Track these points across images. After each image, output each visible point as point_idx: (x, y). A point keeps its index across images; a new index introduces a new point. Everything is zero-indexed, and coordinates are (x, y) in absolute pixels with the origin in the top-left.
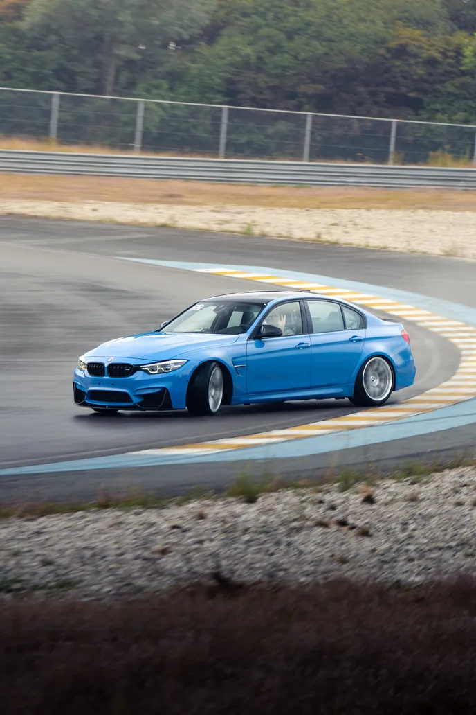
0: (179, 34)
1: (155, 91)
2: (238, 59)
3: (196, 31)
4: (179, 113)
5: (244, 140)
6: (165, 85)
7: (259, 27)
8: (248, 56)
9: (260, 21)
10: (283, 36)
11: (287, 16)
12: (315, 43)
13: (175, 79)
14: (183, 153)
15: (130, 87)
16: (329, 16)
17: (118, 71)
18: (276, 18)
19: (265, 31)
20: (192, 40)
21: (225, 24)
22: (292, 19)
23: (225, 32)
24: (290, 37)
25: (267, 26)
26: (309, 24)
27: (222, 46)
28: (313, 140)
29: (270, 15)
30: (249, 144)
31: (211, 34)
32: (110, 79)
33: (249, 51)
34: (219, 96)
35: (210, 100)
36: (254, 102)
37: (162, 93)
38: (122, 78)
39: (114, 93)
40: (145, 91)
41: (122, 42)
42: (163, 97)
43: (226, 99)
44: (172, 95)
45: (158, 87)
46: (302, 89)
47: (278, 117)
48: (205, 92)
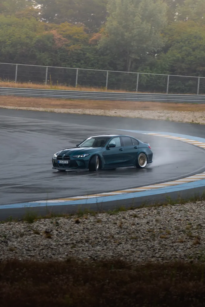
0: (153, 50)
1: (145, 70)
2: (175, 58)
3: (159, 48)
4: (154, 78)
5: (177, 87)
6: (148, 68)
7: (182, 47)
8: (179, 57)
9: (183, 44)
10: (191, 50)
11: (193, 43)
13: (152, 66)
15: (136, 69)
17: (132, 63)
18: (189, 43)
19: (185, 48)
21: (171, 46)
22: (194, 44)
23: (170, 49)
24: (194, 50)
25: (186, 46)
26: (200, 45)
27: (169, 54)
29: (187, 42)
30: (179, 89)
31: (165, 49)
32: (129, 66)
33: (179, 55)
34: (168, 72)
35: (165, 73)
36: (181, 74)
37: (148, 71)
38: (133, 65)
39: (130, 71)
40: (141, 70)
41: (133, 53)
42: (148, 72)
43: (170, 73)
44: (151, 71)
45: (146, 69)
46: (198, 69)
47: (190, 79)
48: (163, 70)
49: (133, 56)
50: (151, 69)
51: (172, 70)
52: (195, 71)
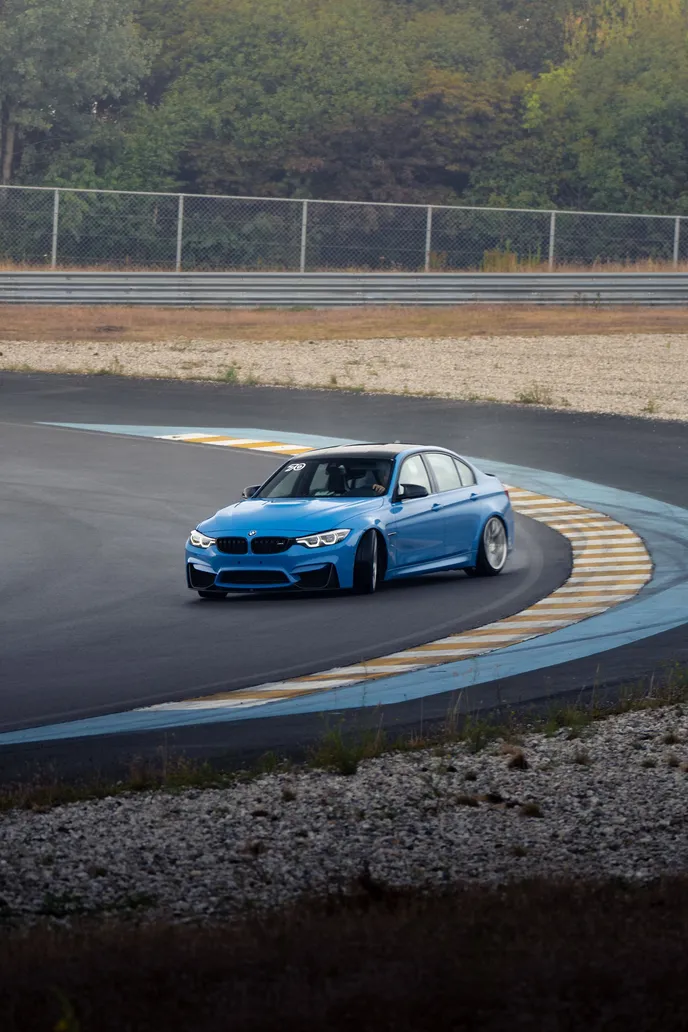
0: (105, 90)
1: (74, 176)
2: (195, 124)
3: (130, 85)
4: (113, 207)
5: (209, 243)
6: (90, 165)
7: (222, 76)
8: (211, 121)
9: (224, 66)
10: (259, 88)
11: (264, 58)
12: (306, 96)
13: (103, 156)
14: (121, 266)
15: (38, 171)
16: (325, 56)
17: (18, 147)
18: (247, 61)
19: (232, 81)
20: (125, 99)
21: (175, 73)
22: (272, 63)
23: (175, 84)
24: (270, 90)
25: (236, 73)
26: (297, 70)
27: (170, 106)
28: (310, 239)
29: (240, 58)
30: (217, 248)
31: (155, 88)
32: (8, 159)
33: (210, 111)
34: (169, 179)
35: (156, 188)
36: (221, 186)
37: (87, 177)
38: (25, 158)
39: (13, 179)
40: (62, 176)
41: (24, 105)
42: (87, 185)
43: (179, 184)
44: (100, 180)
45: (79, 170)
46: (291, 164)
47: (257, 208)
48: (149, 174)
49: (26, 119)
50: (98, 171)
51: (188, 175)
52: (278, 175)
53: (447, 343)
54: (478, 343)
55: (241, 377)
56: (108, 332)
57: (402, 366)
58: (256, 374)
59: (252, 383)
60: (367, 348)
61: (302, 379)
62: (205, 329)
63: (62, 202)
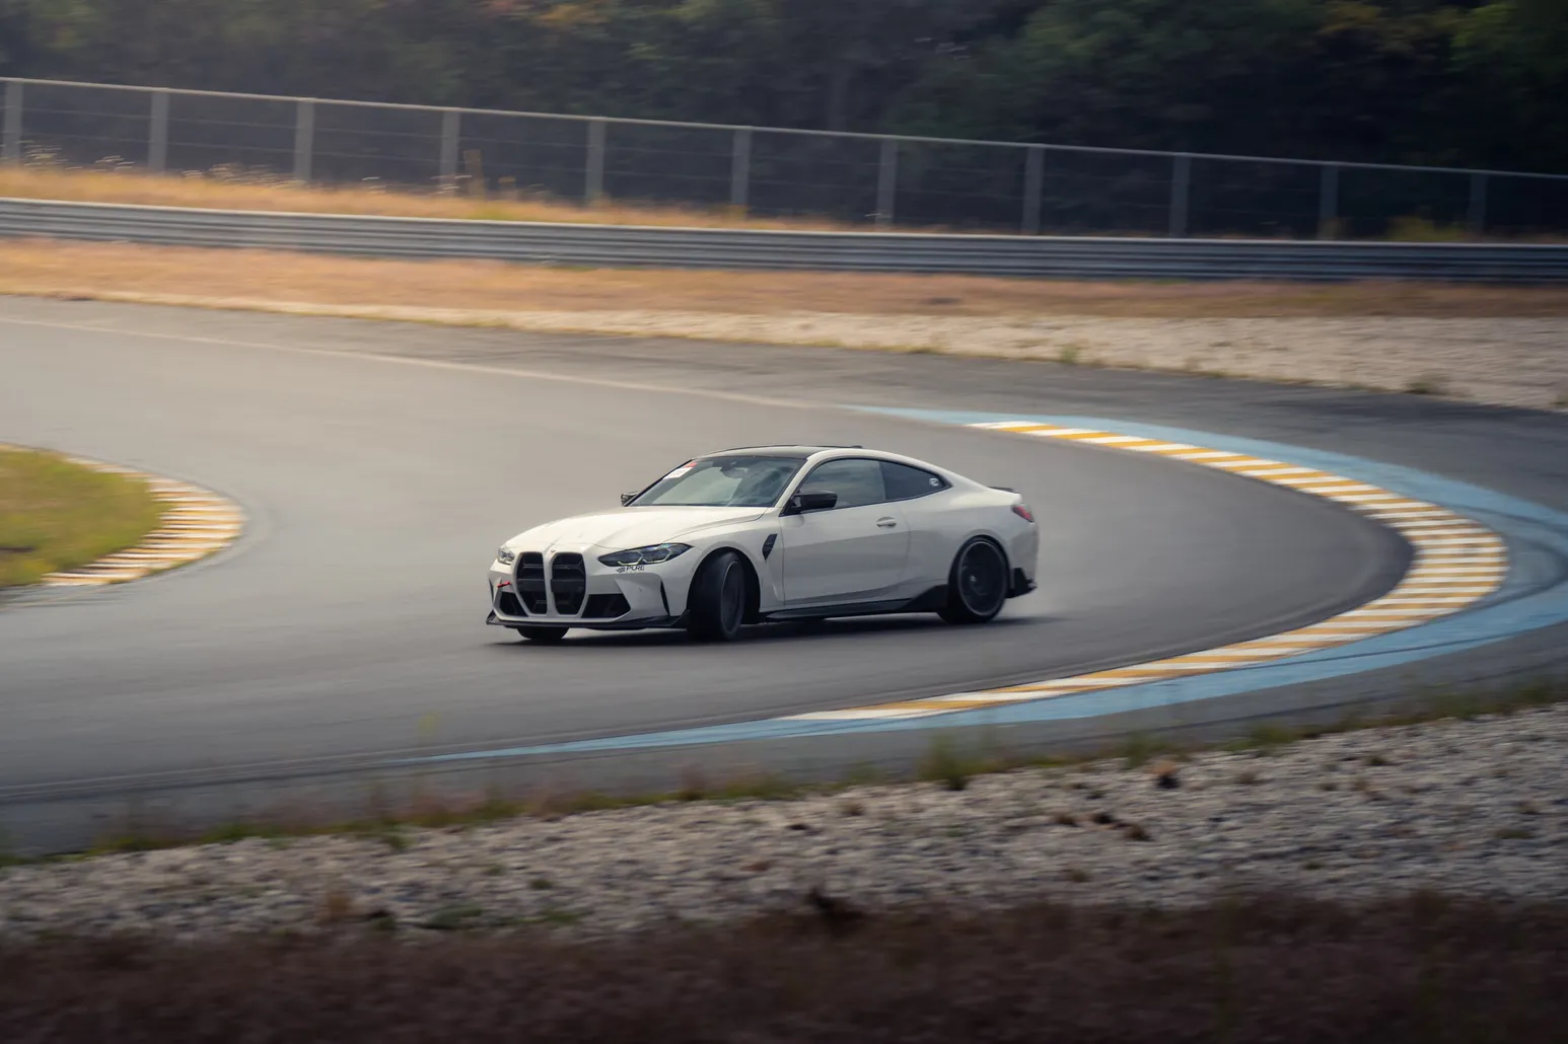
5: (1070, 203)
6: (931, 110)
17: (851, 89)
20: (979, 31)
31: (1010, 20)
40: (900, 123)
46: (1168, 113)
52: (1154, 124)
53: (1335, 324)
54: (1376, 324)
55: (1084, 356)
56: (940, 305)
57: (1278, 349)
58: (1105, 355)
59: (1097, 365)
60: (1242, 327)
61: (1157, 361)
62: (1052, 304)
63: (901, 154)
